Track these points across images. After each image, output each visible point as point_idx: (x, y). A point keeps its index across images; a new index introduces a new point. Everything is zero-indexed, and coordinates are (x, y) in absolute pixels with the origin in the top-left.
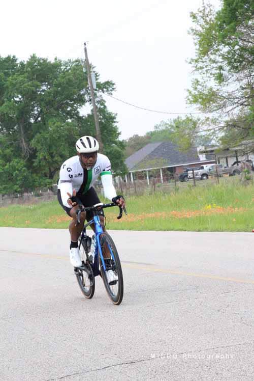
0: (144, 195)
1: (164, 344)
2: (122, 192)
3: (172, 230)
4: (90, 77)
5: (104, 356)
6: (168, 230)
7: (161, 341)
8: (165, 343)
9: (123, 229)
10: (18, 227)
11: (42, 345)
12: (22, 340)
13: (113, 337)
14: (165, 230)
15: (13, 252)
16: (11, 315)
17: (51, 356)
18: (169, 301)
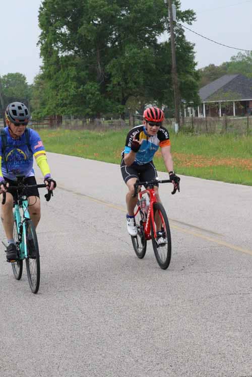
0: (215, 134)
1: (224, 359)
2: (193, 128)
3: (240, 183)
4: (171, 9)
5: (159, 367)
6: (236, 183)
7: (220, 353)
8: (224, 357)
9: (191, 175)
10: (86, 158)
11: (95, 338)
12: (76, 327)
13: (170, 337)
14: (233, 183)
15: (78, 194)
16: (68, 287)
17: (104, 357)
18: (232, 293)
